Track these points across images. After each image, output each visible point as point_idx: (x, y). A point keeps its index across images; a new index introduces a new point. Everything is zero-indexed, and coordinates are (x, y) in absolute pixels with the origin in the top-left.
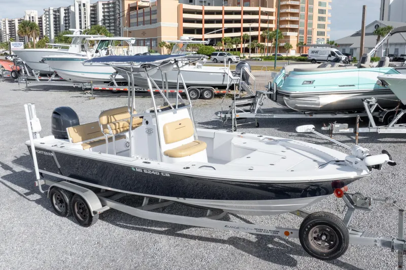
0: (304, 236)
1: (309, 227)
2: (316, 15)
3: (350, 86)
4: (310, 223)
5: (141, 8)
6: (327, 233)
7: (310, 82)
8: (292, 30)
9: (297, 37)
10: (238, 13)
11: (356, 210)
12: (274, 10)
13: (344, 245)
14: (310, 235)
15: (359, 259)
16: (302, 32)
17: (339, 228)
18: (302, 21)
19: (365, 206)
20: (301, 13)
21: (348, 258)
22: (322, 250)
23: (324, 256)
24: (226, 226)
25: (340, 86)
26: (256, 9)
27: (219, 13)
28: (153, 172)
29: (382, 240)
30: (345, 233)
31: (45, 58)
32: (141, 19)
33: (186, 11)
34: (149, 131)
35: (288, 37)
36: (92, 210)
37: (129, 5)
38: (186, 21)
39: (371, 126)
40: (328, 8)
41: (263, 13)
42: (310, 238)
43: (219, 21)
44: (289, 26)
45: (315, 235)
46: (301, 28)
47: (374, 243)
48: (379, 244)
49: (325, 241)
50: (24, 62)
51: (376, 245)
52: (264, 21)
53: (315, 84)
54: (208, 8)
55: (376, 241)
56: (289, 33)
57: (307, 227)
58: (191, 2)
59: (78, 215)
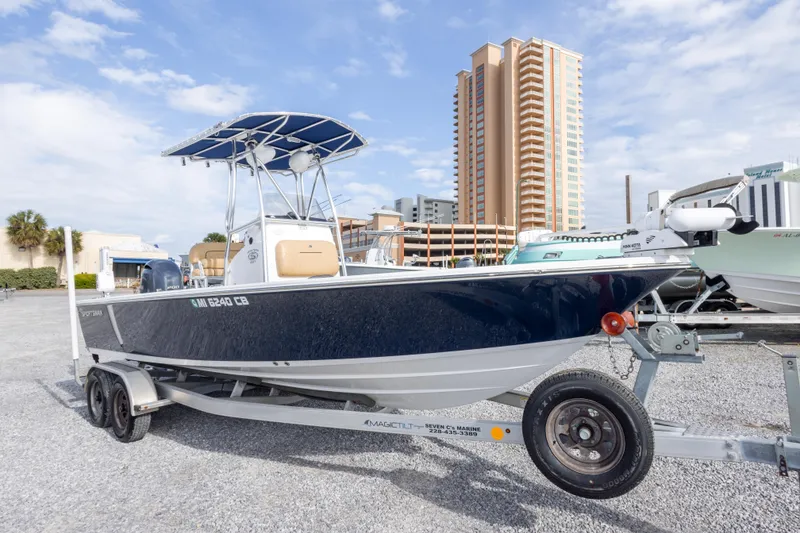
0: (536, 430)
1: (545, 404)
4: (549, 395)
5: (355, 227)
6: (593, 424)
7: (555, 255)
10: (470, 232)
11: (663, 366)
12: (513, 228)
13: (641, 452)
14: (549, 428)
15: (681, 512)
17: (623, 403)
19: (685, 350)
21: (654, 510)
22: (583, 470)
23: (592, 486)
26: (493, 227)
27: (448, 232)
29: (745, 444)
30: (640, 418)
32: (354, 240)
36: (134, 403)
38: (407, 241)
39: (658, 312)
41: (501, 232)
42: (550, 437)
43: (448, 242)
45: (562, 429)
47: (723, 453)
48: (737, 453)
49: (589, 446)
51: (729, 457)
52: (503, 242)
53: (562, 257)
54: (433, 226)
55: (728, 446)
57: (540, 406)
58: (415, 221)
59: (118, 420)
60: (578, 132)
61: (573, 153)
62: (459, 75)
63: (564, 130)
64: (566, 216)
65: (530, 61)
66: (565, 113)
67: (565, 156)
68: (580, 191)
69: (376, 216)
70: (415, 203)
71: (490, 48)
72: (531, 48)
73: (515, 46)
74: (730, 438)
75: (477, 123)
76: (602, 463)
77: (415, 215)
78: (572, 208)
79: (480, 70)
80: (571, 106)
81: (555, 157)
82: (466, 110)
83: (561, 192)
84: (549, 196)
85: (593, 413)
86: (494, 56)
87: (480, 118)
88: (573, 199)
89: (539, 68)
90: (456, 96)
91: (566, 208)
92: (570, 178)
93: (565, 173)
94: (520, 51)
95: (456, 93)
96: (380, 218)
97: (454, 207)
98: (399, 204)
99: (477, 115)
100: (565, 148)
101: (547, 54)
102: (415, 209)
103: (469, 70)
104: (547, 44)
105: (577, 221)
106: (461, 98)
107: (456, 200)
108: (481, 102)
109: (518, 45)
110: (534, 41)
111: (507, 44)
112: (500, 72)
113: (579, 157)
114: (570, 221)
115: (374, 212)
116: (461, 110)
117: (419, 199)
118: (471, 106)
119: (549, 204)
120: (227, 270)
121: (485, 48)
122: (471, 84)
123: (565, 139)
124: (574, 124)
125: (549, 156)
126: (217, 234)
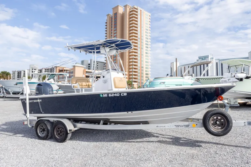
0: (207, 123)
2: (145, 76)
3: (180, 85)
5: (65, 70)
6: (219, 120)
7: (164, 83)
8: (135, 82)
9: (137, 85)
13: (231, 125)
14: (210, 122)
16: (139, 83)
18: (139, 78)
19: (236, 103)
20: (138, 75)
22: (218, 131)
23: (220, 134)
24: (157, 126)
25: (176, 85)
28: (116, 95)
29: (248, 122)
31: (17, 83)
33: (87, 72)
34: (105, 82)
35: (133, 85)
36: (68, 129)
37: (59, 69)
40: (149, 73)
44: (134, 80)
45: (212, 122)
46: (139, 81)
47: (244, 124)
48: (246, 124)
50: (3, 87)
53: (165, 84)
55: (245, 123)
56: (133, 83)
58: (89, 69)
59: (57, 136)
60: (149, 40)
61: (147, 47)
62: (108, 15)
63: (145, 39)
64: (145, 69)
65: (133, 13)
66: (145, 34)
67: (145, 48)
68: (149, 61)
69: (74, 66)
70: (89, 62)
71: (119, 7)
72: (134, 9)
73: (128, 7)
74: (245, 121)
75: (114, 34)
76: (221, 128)
77: (89, 67)
78: (147, 67)
79: (116, 14)
80: (146, 31)
81: (141, 48)
82: (110, 29)
83: (143, 61)
84: (139, 62)
85: (219, 118)
86: (121, 10)
87: (115, 32)
88: (147, 64)
89: (137, 17)
90: (106, 23)
91: (145, 67)
92: (146, 56)
93: (145, 54)
94: (130, 9)
95: (106, 22)
96: (76, 67)
97: (104, 64)
98: (82, 62)
99: (114, 31)
100: (145, 46)
101: (139, 12)
102: (89, 65)
103: (111, 14)
104: (139, 8)
105: (148, 71)
106: (108, 24)
107: (105, 62)
108: (115, 26)
109: (129, 7)
110: (135, 7)
111: (125, 6)
112: (123, 16)
113: (149, 49)
114: (146, 71)
115: (74, 65)
116: (108, 28)
117: (91, 61)
118: (112, 27)
119: (139, 65)
120: (93, 86)
121: (118, 6)
122: (112, 19)
123: (145, 42)
124: (148, 37)
125: (139, 48)
126: (6, 72)
